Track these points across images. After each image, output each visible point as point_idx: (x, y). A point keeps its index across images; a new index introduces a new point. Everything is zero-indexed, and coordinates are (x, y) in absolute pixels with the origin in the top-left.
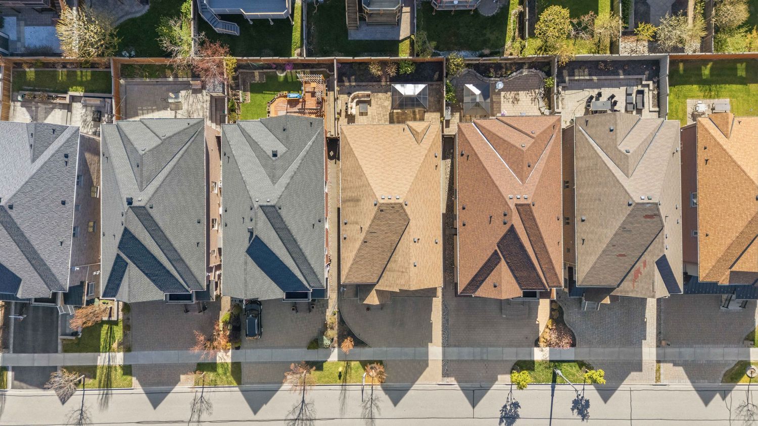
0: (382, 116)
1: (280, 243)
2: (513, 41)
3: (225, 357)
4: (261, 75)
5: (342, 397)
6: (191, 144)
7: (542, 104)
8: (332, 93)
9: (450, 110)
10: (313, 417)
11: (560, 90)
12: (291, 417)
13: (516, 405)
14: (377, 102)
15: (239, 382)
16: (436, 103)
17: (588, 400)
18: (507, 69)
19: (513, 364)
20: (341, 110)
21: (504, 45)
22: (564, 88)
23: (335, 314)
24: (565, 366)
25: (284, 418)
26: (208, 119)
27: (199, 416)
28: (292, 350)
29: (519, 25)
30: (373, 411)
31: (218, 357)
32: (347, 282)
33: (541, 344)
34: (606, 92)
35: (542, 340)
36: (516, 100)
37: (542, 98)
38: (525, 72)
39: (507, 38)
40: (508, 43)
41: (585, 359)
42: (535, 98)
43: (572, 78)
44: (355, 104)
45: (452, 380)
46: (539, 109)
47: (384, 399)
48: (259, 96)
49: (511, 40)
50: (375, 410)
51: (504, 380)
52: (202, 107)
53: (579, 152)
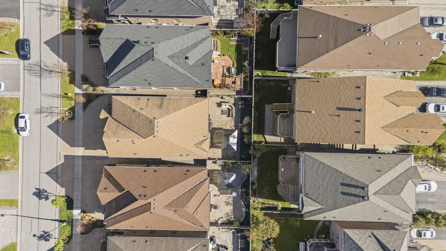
0: (221, 123)
1: (133, 60)
2: (262, 203)
3: (78, 26)
4: (246, 51)
5: (53, 95)
6: (196, 7)
7: (225, 219)
8: (235, 94)
9: (222, 164)
10: (42, 77)
11: (233, 230)
12: (42, 64)
13: (47, 198)
14: (229, 121)
15: (64, 33)
16: (228, 156)
17: (49, 241)
18: (246, 199)
19: (71, 197)
20: (224, 99)
21: (260, 198)
22: (233, 233)
23: (102, 92)
24: (69, 228)
25: (42, 60)
26: (220, 18)
27: (44, 9)
28: (82, 66)
29: (272, 207)
30: (45, 113)
31: (78, 21)
32: (113, 100)
33: (82, 214)
35: (85, 215)
36: (228, 204)
37: (228, 219)
38: (244, 210)
39: (264, 200)
40: (261, 200)
41: (73, 240)
42: (228, 215)
43: (240, 238)
44: (228, 107)
45: (62, 161)
46: (222, 217)
47: (52, 120)
48: (234, 50)
49: (263, 202)
50: (45, 114)
51: (62, 191)
52: (228, 15)
53: (187, 240)
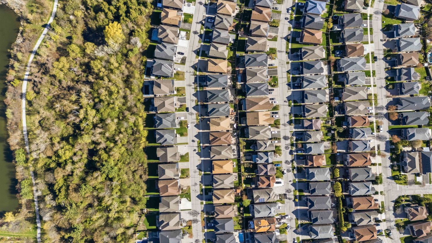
0: (232, 122)
1: (215, 111)
3: (199, 104)
4: (236, 107)
7: (234, 143)
8: (234, 116)
9: (233, 131)
15: (196, 105)
18: (238, 138)
21: (241, 138)
22: (236, 146)
24: (200, 148)
25: (191, 112)
27: (191, 100)
29: (244, 140)
32: (210, 119)
34: (236, 151)
35: (203, 145)
44: (233, 119)
45: (198, 133)
47: (194, 124)
48: (233, 107)
51: (198, 140)
52: (232, 99)
